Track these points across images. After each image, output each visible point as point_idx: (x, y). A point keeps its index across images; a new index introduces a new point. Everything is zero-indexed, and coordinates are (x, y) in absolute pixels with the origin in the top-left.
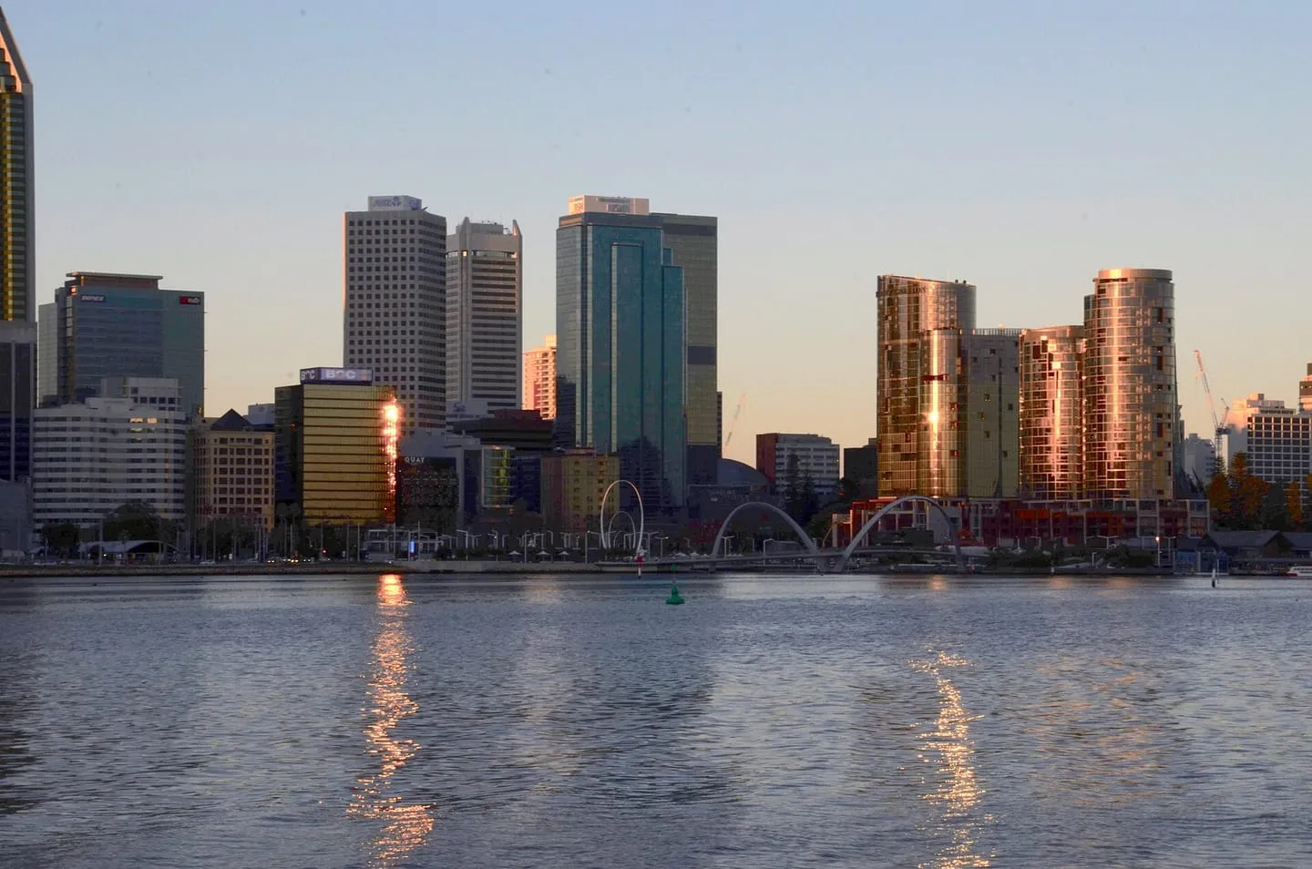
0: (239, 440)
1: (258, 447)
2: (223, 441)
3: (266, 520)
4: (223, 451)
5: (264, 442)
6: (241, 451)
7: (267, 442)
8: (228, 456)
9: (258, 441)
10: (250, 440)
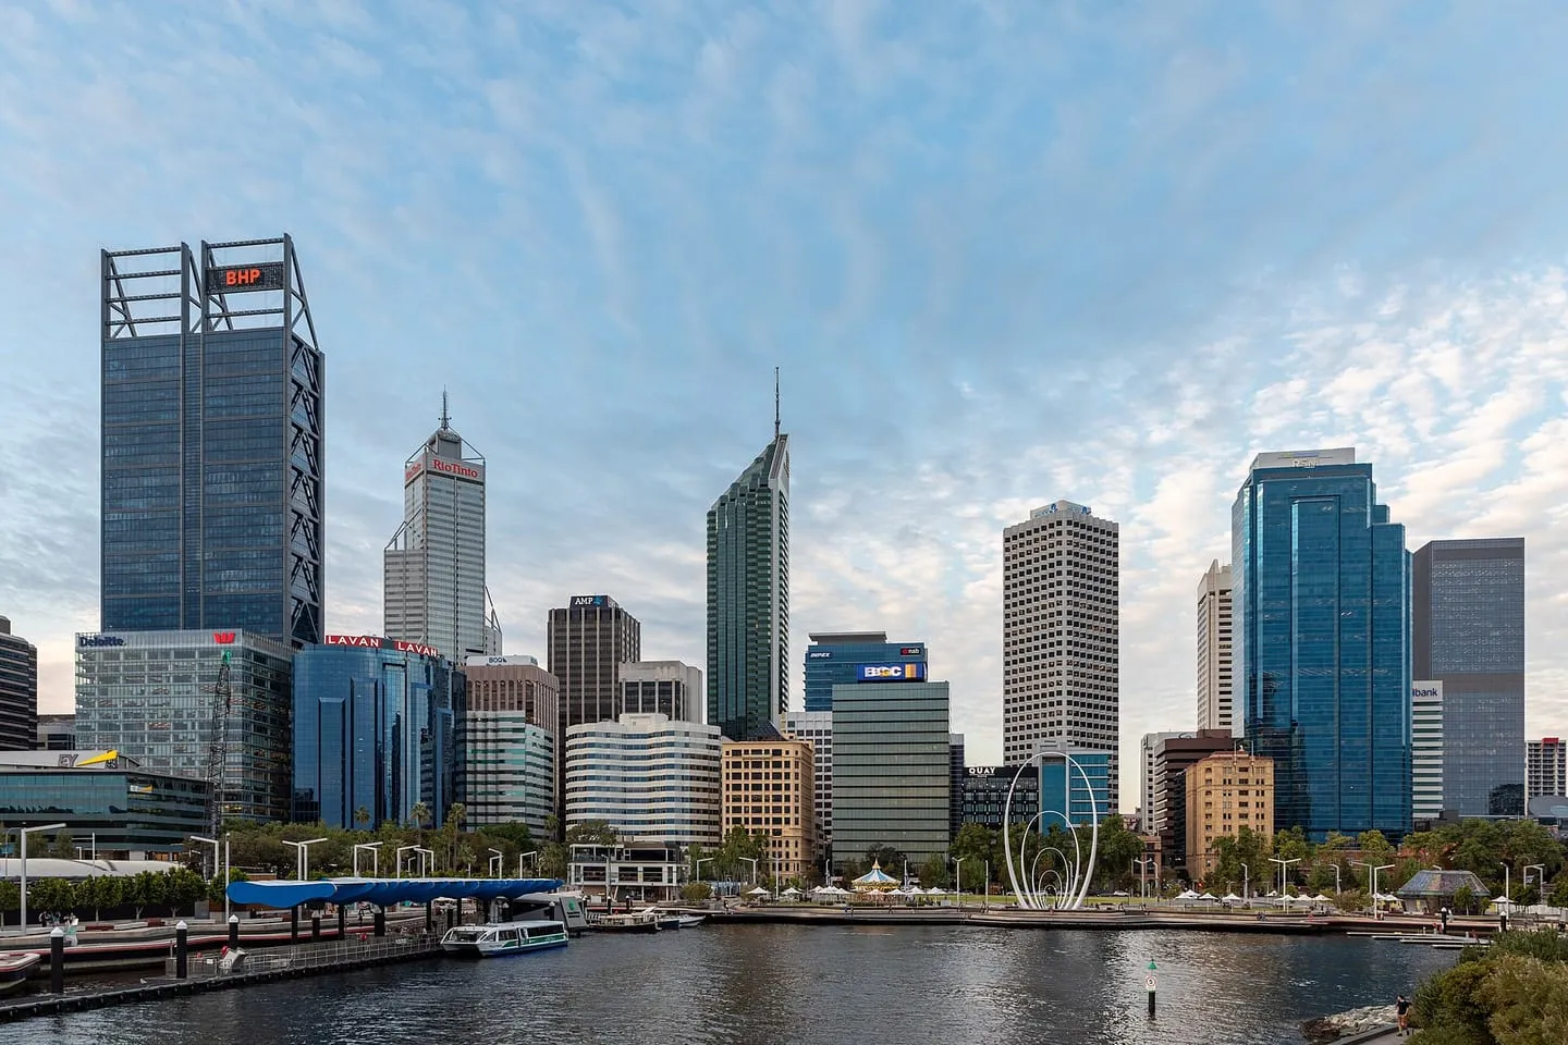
0: (754, 752)
1: (777, 759)
2: (737, 753)
3: (787, 843)
4: (737, 765)
5: (784, 754)
6: (757, 765)
7: (787, 753)
8: (742, 771)
9: (777, 753)
10: (767, 752)
